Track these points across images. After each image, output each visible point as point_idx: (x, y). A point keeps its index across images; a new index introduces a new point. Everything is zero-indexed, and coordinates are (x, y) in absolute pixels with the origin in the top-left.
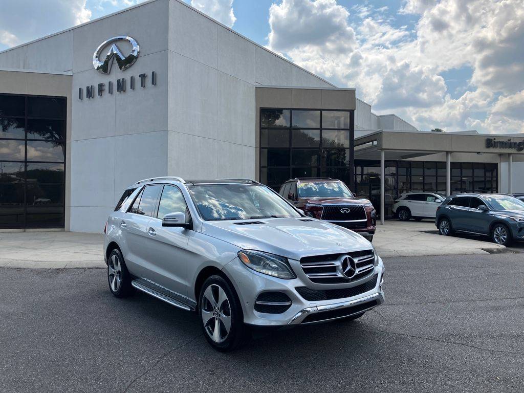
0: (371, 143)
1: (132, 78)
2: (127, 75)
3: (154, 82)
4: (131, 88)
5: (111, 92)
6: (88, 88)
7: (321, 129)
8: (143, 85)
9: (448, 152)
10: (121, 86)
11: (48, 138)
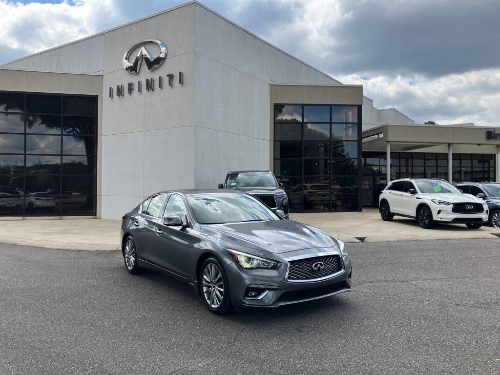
0: (377, 136)
1: (160, 77)
2: (155, 76)
3: (181, 82)
4: (160, 87)
5: (140, 90)
6: (118, 87)
7: (331, 123)
8: (171, 84)
9: (449, 144)
10: (150, 86)
11: (70, 132)
